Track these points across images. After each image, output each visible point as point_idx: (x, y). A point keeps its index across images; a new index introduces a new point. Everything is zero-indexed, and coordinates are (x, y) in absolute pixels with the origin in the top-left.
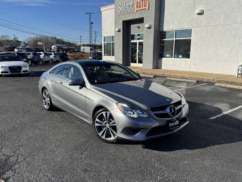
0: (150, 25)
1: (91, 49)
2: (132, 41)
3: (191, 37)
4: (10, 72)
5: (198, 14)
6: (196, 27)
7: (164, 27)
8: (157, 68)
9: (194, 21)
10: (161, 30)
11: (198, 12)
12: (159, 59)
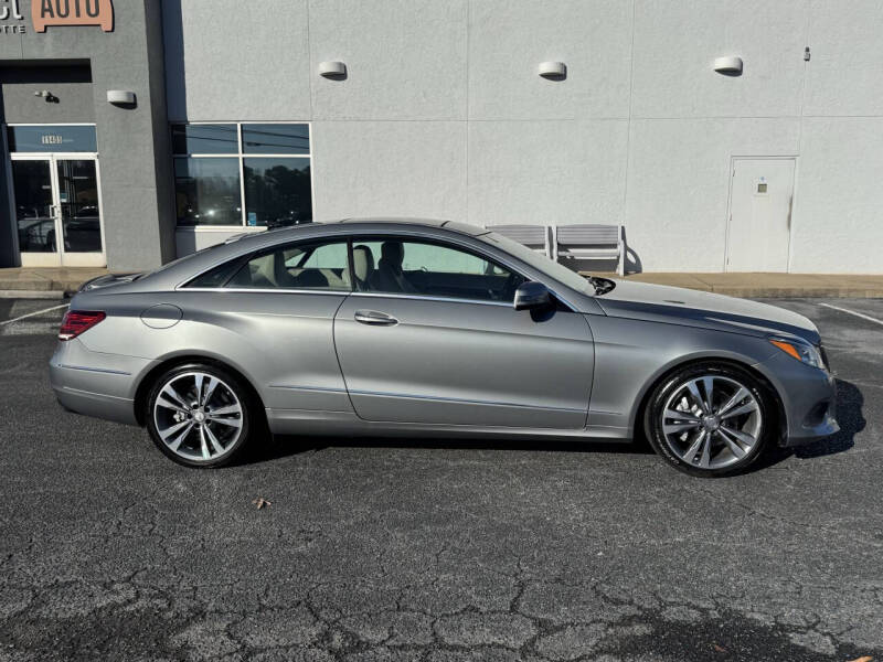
0: (129, 94)
2: (18, 156)
3: (308, 153)
5: (328, 76)
6: (324, 120)
7: (188, 106)
9: (314, 98)
11: (326, 67)
12: (175, 229)
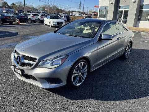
1: (79, 14)
2: (120, 10)
4: (57, 25)
7: (144, 2)
8: (136, 27)
10: (141, 4)
12: (137, 21)
